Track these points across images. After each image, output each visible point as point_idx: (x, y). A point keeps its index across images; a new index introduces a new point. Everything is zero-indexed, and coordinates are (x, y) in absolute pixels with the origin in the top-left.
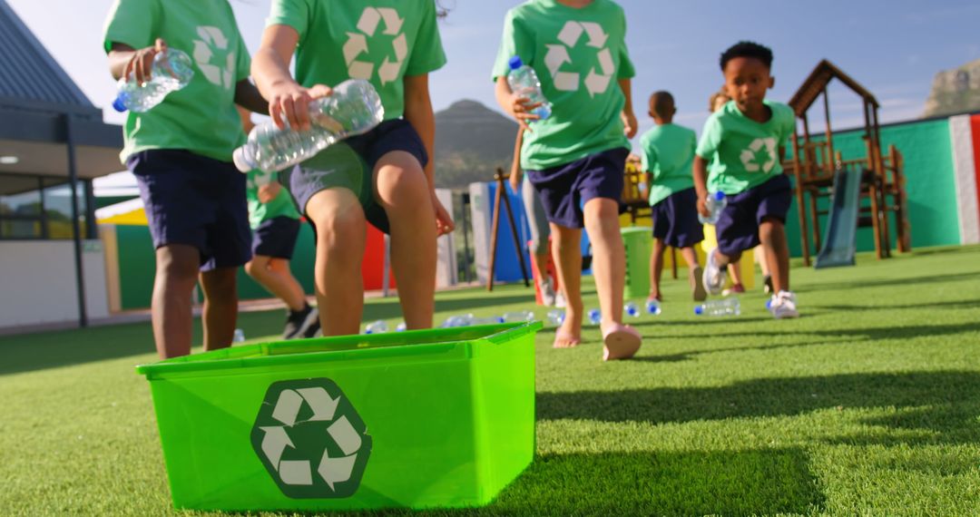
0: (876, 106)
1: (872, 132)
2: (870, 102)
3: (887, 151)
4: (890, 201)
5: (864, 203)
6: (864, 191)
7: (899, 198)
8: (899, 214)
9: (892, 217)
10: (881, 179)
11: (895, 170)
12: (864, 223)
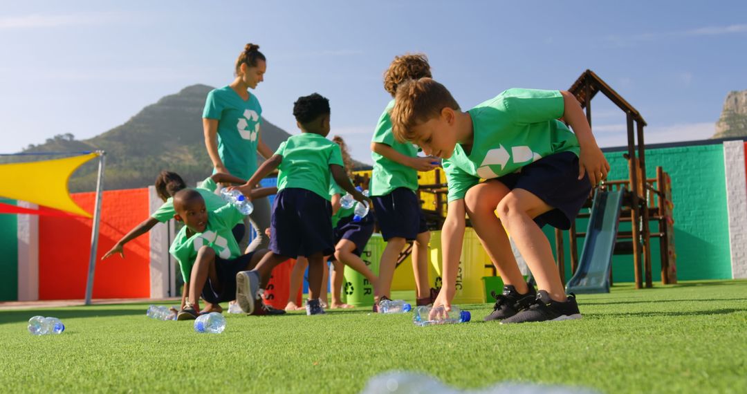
0: (642, 124)
1: (636, 152)
2: (634, 119)
3: (652, 174)
4: (654, 227)
5: (623, 227)
6: (624, 215)
7: (664, 225)
8: (664, 241)
9: (655, 244)
10: (643, 202)
11: (662, 194)
12: (622, 248)
